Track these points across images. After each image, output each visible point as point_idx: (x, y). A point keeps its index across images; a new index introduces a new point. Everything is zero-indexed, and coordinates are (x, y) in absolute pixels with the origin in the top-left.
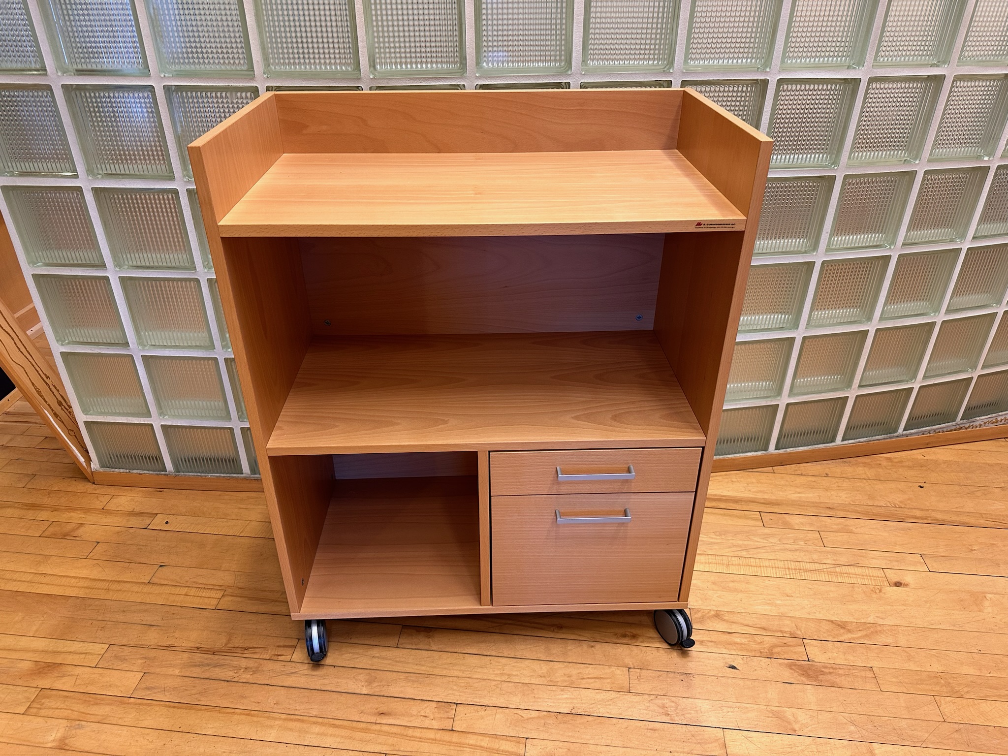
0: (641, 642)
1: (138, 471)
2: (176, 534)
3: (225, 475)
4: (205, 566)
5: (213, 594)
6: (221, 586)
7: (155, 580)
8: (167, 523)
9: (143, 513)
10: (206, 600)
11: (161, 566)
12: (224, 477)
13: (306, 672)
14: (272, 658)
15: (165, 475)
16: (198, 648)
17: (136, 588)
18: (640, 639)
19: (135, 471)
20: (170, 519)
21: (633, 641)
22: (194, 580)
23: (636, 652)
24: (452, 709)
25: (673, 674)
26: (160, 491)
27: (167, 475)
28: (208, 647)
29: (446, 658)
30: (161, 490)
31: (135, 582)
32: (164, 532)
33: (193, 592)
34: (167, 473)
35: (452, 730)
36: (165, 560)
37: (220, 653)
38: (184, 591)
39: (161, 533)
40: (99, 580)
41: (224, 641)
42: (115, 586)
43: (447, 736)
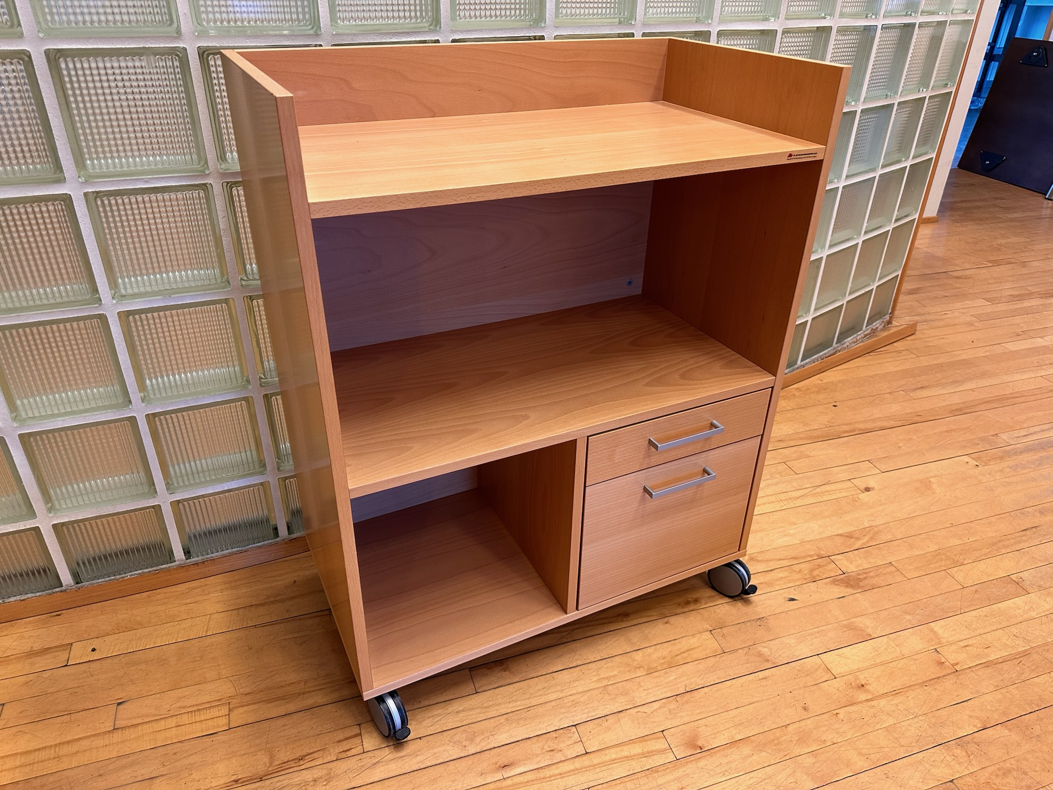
0: (706, 603)
2: (116, 660)
3: (150, 570)
4: (183, 684)
5: (215, 712)
6: (220, 700)
7: (120, 723)
8: (94, 650)
9: (49, 649)
10: (210, 723)
13: (391, 756)
14: (341, 756)
15: (61, 591)
16: (236, 781)
17: (99, 742)
18: (703, 601)
19: (12, 599)
20: (95, 643)
21: (699, 605)
22: (179, 704)
23: (706, 614)
24: (574, 733)
25: (749, 623)
26: (57, 615)
27: (65, 591)
29: (536, 685)
30: (58, 613)
31: (94, 735)
33: (185, 719)
34: (63, 588)
35: (587, 753)
36: (121, 695)
37: (270, 777)
38: (172, 722)
39: (93, 665)
41: (267, 760)
42: (65, 750)
43: (586, 761)
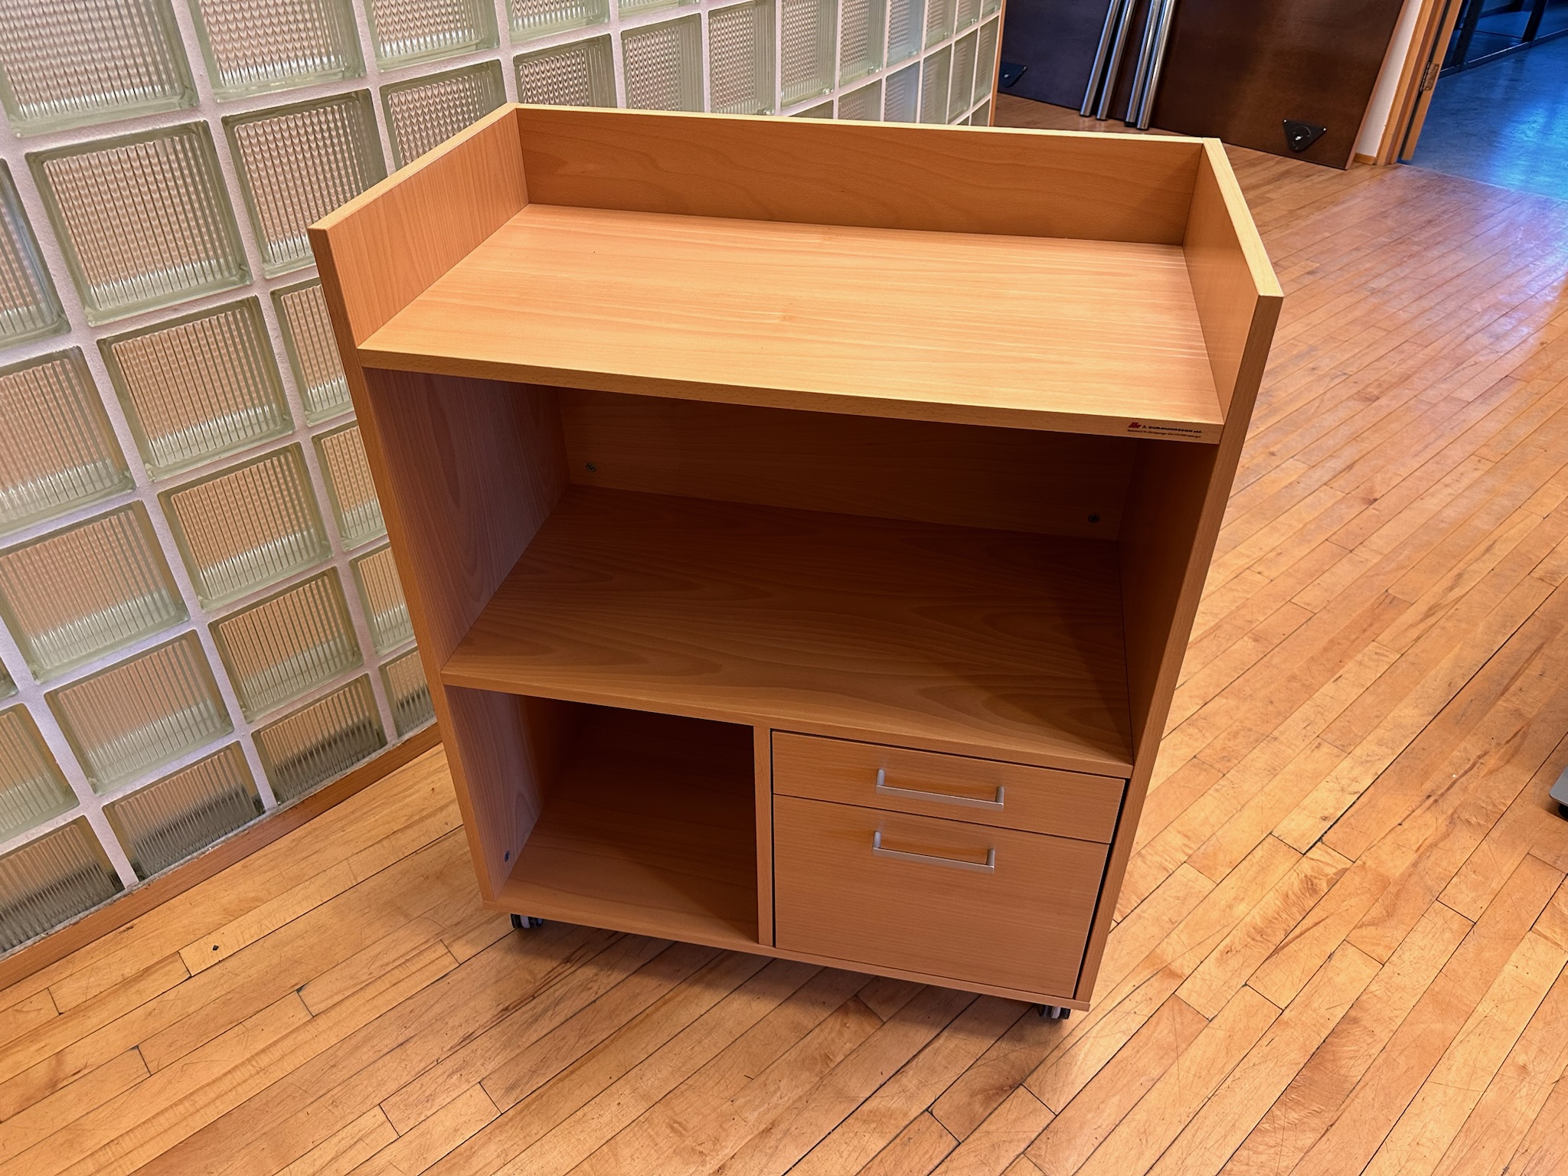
1: (66, 923)
2: (256, 948)
3: (235, 832)
4: (369, 942)
5: (430, 955)
6: (426, 942)
7: (316, 1009)
8: (215, 948)
9: (148, 969)
10: (432, 967)
11: (299, 990)
12: (236, 835)
15: (125, 896)
16: (506, 1009)
17: (302, 1036)
19: (59, 927)
20: (213, 940)
22: (379, 963)
26: (128, 929)
27: (130, 893)
28: (515, 999)
30: (128, 925)
31: (291, 1032)
32: (233, 958)
33: (398, 975)
34: (126, 891)
36: (293, 981)
37: (542, 990)
38: (383, 983)
39: (228, 964)
40: (225, 1074)
42: (265, 1060)
